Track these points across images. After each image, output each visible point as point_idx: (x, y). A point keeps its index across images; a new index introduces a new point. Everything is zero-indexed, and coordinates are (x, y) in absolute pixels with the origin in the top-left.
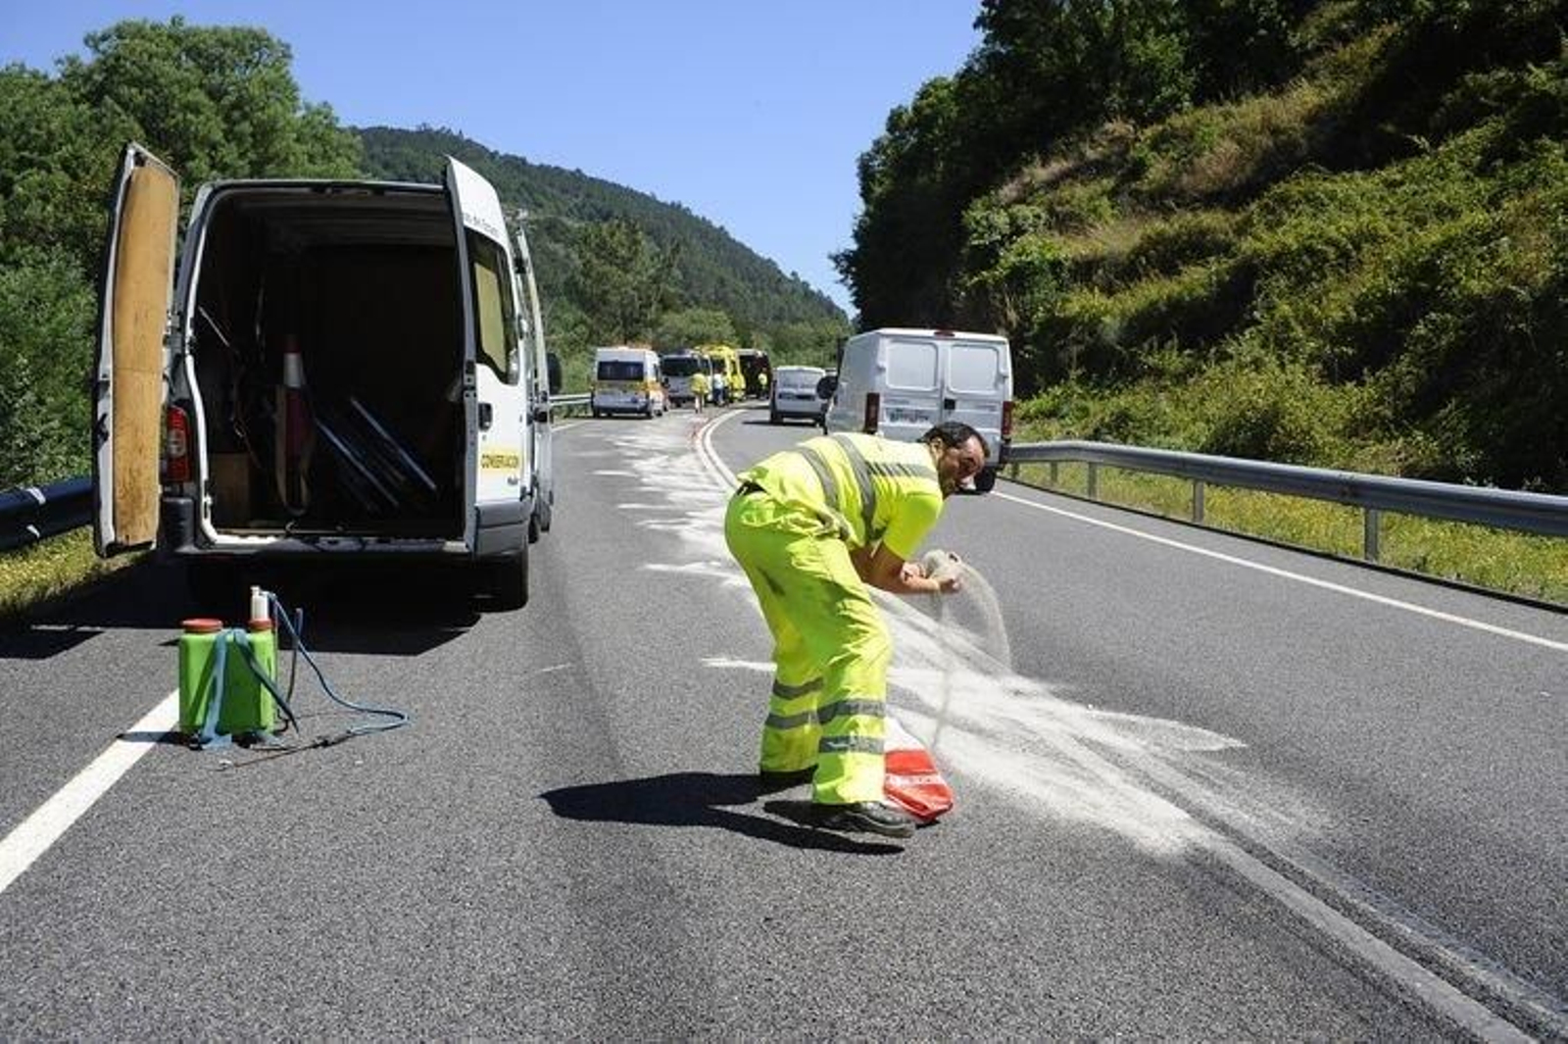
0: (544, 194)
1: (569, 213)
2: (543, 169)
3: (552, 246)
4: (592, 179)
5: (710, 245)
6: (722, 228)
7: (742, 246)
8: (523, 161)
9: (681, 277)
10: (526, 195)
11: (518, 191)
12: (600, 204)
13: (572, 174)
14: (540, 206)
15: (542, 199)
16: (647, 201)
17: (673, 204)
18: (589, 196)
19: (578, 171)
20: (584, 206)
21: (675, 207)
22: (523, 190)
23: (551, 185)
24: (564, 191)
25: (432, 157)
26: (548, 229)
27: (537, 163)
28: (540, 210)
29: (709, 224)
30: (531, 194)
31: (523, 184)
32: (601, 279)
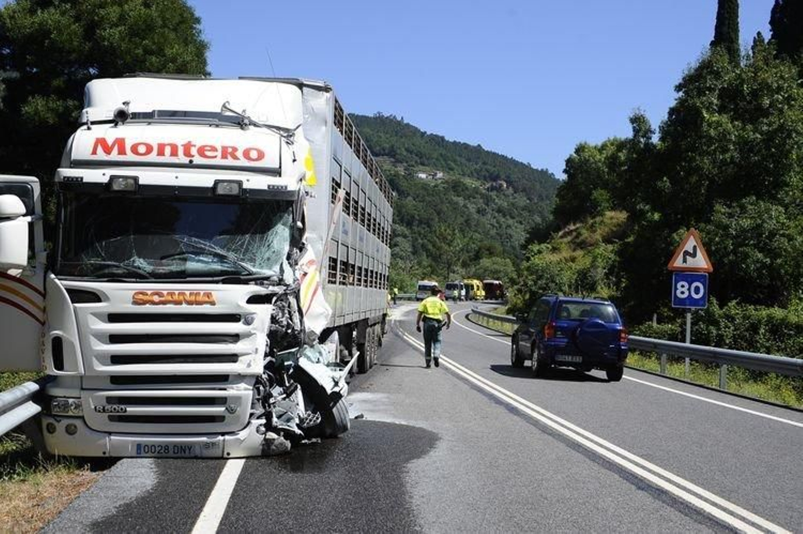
0: (455, 161)
1: (471, 175)
2: (455, 144)
3: (455, 199)
4: (487, 152)
8: (443, 138)
10: (443, 163)
11: (437, 159)
12: (492, 169)
13: (474, 147)
14: (452, 169)
15: (453, 164)
16: (525, 168)
18: (484, 163)
19: (479, 145)
20: (481, 170)
22: (441, 159)
23: (460, 156)
24: (469, 160)
25: (382, 135)
26: (453, 187)
27: (451, 140)
28: (451, 172)
30: (445, 160)
31: (441, 155)
32: (439, 249)
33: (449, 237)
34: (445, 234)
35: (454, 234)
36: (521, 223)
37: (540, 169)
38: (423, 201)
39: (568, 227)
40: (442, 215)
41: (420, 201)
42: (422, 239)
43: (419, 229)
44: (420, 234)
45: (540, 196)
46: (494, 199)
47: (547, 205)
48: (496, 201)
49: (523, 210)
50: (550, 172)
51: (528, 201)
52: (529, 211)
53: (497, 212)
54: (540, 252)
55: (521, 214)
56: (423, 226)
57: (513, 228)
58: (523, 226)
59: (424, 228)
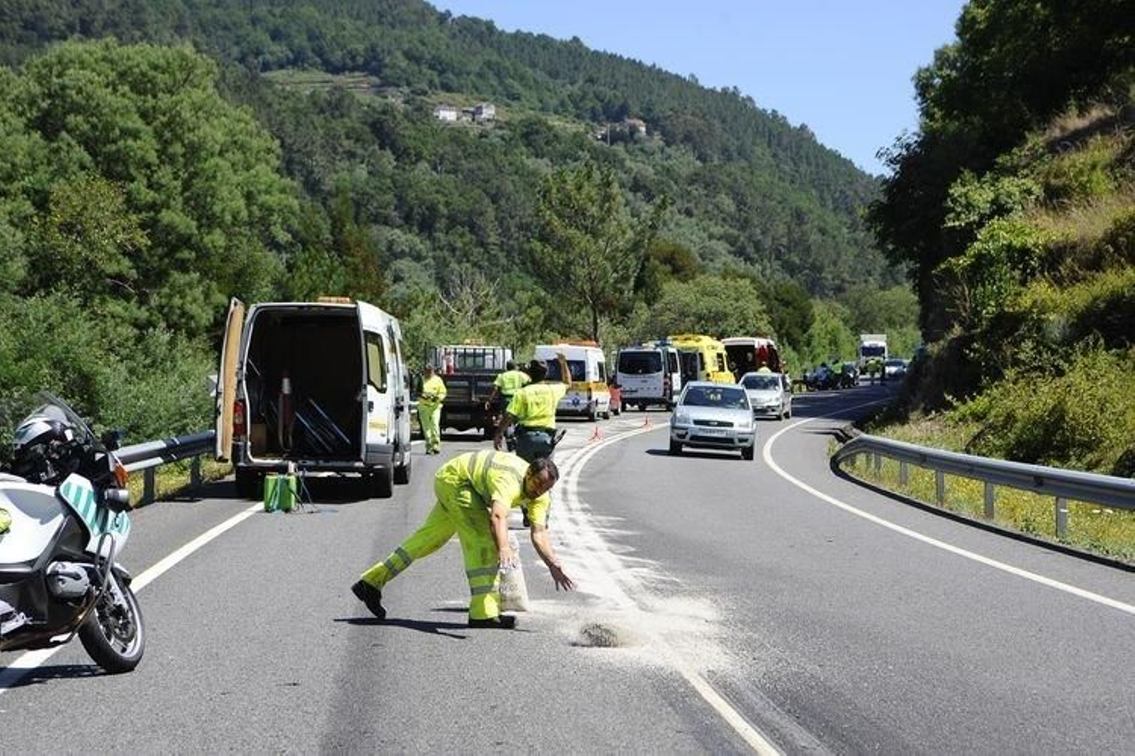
0: (522, 78)
1: (560, 110)
2: (521, 40)
3: (531, 163)
4: (596, 52)
5: (781, 154)
6: (803, 127)
7: (835, 156)
8: (490, 26)
9: (733, 208)
10: (494, 82)
11: (480, 75)
12: (608, 93)
13: (565, 44)
14: (515, 97)
15: (517, 87)
16: (686, 88)
17: (725, 91)
18: (591, 80)
19: (576, 39)
20: (583, 98)
21: (729, 97)
22: (490, 74)
23: (534, 65)
24: (554, 74)
25: (346, 21)
26: (526, 136)
27: (511, 30)
28: (515, 104)
29: (783, 123)
30: (498, 74)
31: (489, 64)
32: (564, 245)
33: (594, 210)
34: (580, 199)
35: (608, 198)
36: (689, 213)
37: (719, 89)
38: (455, 172)
39: (1059, 121)
40: (503, 202)
41: (448, 172)
42: (460, 262)
43: (451, 238)
44: (453, 250)
45: (725, 151)
46: (624, 160)
47: (743, 169)
48: (628, 163)
49: (691, 182)
50: (743, 95)
51: (699, 163)
52: (707, 186)
53: (631, 190)
54: (1000, 209)
55: (689, 193)
56: (460, 229)
57: (672, 226)
58: (694, 220)
59: (462, 235)
